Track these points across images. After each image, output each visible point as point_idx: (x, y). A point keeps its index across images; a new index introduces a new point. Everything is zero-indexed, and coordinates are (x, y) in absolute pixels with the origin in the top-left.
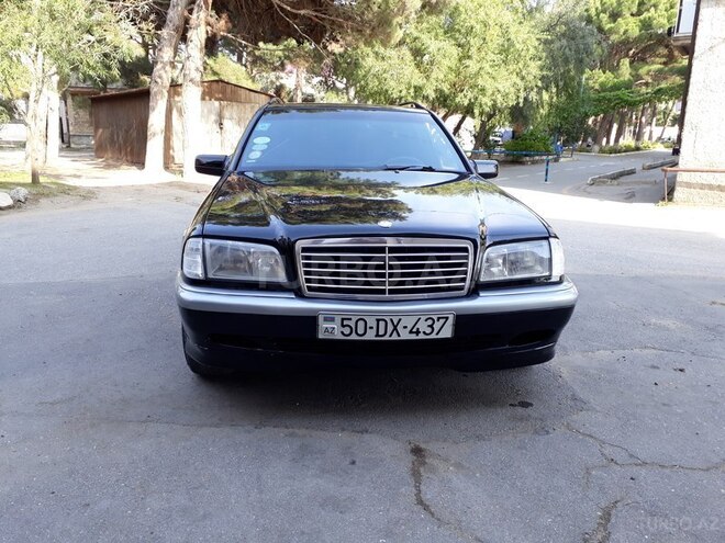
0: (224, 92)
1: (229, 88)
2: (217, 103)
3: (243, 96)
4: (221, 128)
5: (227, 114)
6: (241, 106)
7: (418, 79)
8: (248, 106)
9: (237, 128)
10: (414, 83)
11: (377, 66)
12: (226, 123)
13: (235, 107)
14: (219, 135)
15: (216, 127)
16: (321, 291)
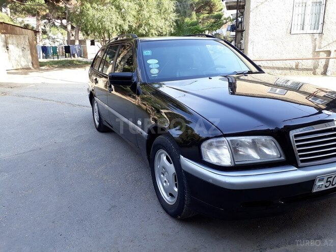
0: (6, 29)
1: (9, 27)
2: (3, 36)
3: (18, 31)
4: (8, 50)
5: (10, 41)
6: (18, 37)
7: (120, 22)
8: (22, 37)
9: (17, 49)
10: (119, 23)
11: (98, 15)
12: (10, 46)
13: (14, 38)
14: (7, 53)
15: (4, 49)
16: (310, 161)
